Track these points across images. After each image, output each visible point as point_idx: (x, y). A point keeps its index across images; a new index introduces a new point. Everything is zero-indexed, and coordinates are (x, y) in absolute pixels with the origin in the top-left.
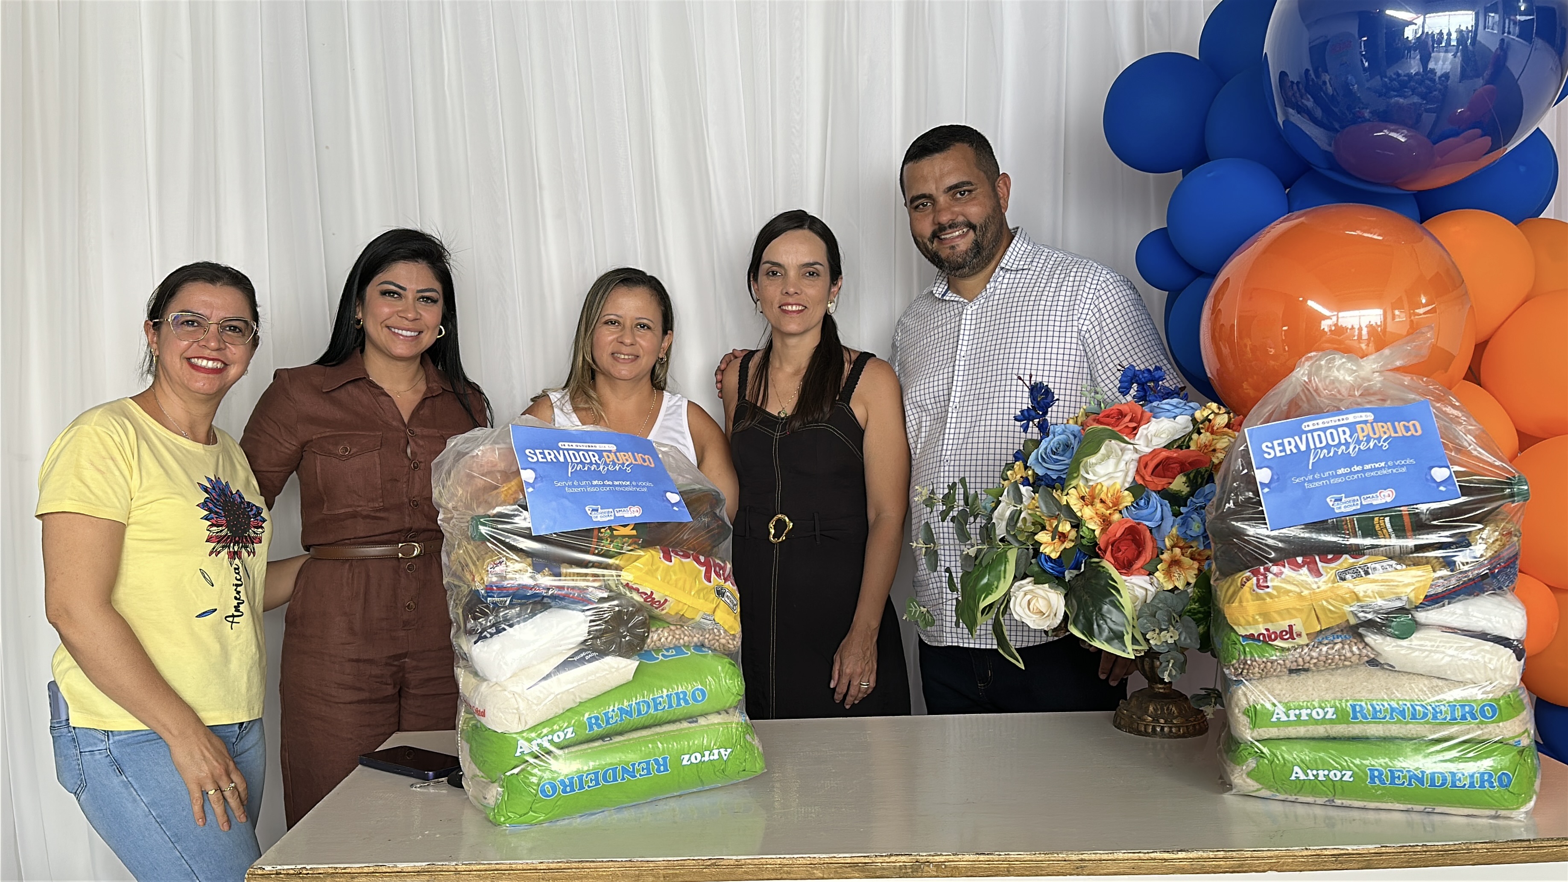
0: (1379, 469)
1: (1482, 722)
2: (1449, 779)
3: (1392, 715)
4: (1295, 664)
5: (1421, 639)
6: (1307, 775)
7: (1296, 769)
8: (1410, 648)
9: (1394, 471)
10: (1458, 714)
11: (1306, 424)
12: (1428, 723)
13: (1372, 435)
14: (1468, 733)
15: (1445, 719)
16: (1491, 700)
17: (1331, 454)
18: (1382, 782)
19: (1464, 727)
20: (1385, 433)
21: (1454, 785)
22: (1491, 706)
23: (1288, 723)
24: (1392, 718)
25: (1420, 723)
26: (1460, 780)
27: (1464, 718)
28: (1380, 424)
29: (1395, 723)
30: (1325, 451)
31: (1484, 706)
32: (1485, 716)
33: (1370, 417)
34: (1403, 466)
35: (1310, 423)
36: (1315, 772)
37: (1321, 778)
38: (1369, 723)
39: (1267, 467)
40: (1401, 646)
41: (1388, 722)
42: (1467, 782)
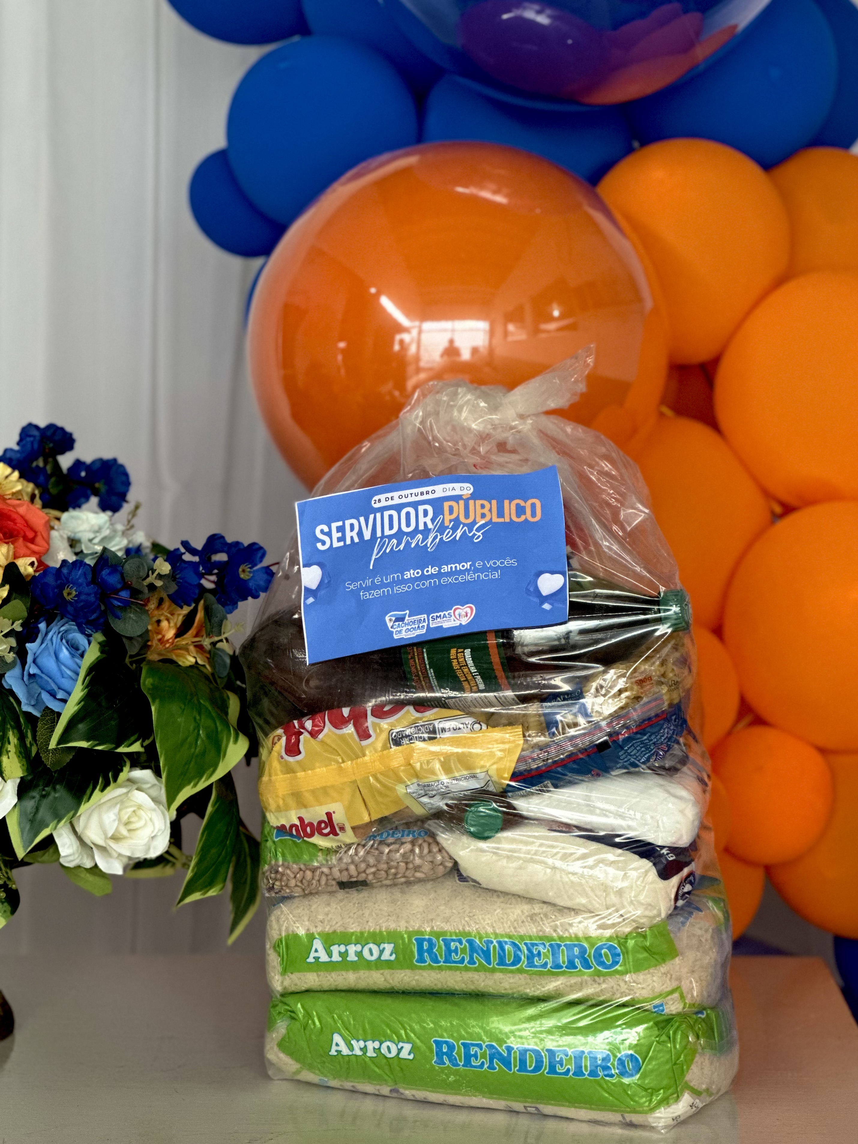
0: (462, 572)
1: (599, 974)
2: (546, 1061)
3: (471, 957)
4: (345, 873)
5: (513, 841)
6: (351, 1048)
7: (337, 1038)
8: (495, 853)
9: (482, 576)
10: (563, 959)
11: (376, 498)
12: (520, 971)
13: (462, 518)
14: (580, 990)
15: (546, 964)
16: (610, 939)
17: (402, 547)
18: (454, 1062)
19: (573, 980)
20: (483, 516)
21: (552, 1070)
22: (611, 948)
23: (330, 966)
24: (472, 962)
25: (512, 972)
26: (561, 1063)
27: (571, 965)
28: (479, 502)
29: (476, 970)
30: (395, 541)
31: (600, 948)
32: (602, 964)
33: (466, 489)
34: (496, 569)
35: (382, 497)
36: (362, 1044)
37: (370, 1053)
38: (440, 968)
39: (319, 564)
40: (482, 851)
41: (467, 969)
42: (572, 1067)
